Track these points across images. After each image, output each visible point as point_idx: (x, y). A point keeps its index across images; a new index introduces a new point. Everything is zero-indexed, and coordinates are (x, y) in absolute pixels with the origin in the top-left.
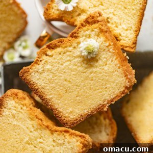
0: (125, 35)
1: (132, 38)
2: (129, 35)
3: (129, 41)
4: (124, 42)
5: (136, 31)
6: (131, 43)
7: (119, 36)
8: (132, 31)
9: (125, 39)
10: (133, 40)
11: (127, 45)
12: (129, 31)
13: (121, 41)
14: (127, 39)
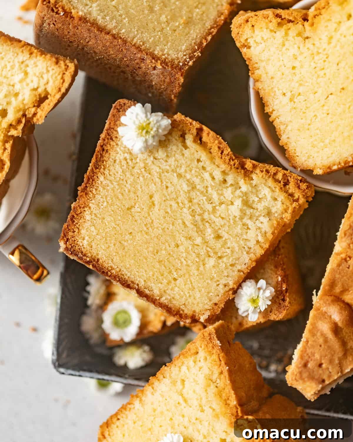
0: (35, 79)
1: (44, 65)
2: (37, 71)
3: (51, 72)
4: (51, 83)
5: (31, 54)
6: (56, 67)
7: (37, 93)
8: (31, 62)
9: (45, 81)
10: (49, 63)
11: (59, 77)
12: (29, 70)
13: (49, 90)
14: (45, 76)
